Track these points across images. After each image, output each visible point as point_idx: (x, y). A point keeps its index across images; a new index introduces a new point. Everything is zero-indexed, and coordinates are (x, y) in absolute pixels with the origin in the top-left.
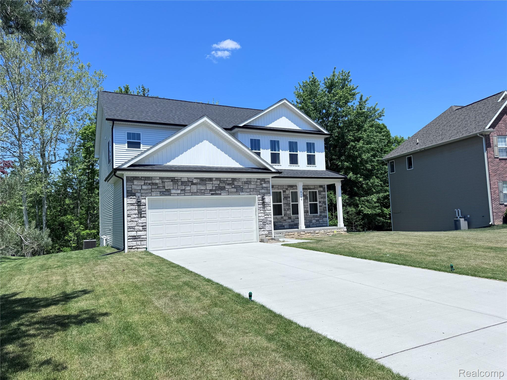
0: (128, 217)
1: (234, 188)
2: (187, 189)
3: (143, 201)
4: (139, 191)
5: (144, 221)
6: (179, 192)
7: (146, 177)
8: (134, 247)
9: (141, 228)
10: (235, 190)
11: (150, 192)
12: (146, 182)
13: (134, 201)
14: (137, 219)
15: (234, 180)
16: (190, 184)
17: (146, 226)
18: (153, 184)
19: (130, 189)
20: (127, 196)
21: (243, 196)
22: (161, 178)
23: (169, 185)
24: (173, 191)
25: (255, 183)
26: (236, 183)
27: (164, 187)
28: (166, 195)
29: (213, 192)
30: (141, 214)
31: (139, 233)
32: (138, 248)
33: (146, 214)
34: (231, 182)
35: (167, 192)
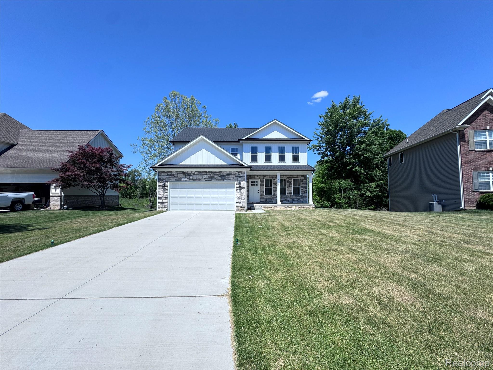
0: (159, 192)
1: (220, 177)
2: (190, 177)
3: (166, 184)
4: (165, 179)
5: (167, 195)
6: (186, 179)
7: (168, 171)
8: (161, 208)
9: (165, 199)
10: (221, 178)
11: (170, 180)
12: (168, 174)
13: (161, 184)
14: (163, 194)
15: (220, 172)
16: (193, 175)
17: (167, 197)
18: (172, 175)
19: (160, 178)
20: (159, 181)
21: (226, 182)
22: (177, 172)
23: (180, 175)
24: (183, 179)
25: (235, 174)
26: (221, 174)
27: (178, 176)
28: (179, 181)
29: (207, 179)
30: (165, 191)
31: (164, 201)
32: (163, 209)
33: (167, 191)
34: (218, 173)
35: (180, 180)
